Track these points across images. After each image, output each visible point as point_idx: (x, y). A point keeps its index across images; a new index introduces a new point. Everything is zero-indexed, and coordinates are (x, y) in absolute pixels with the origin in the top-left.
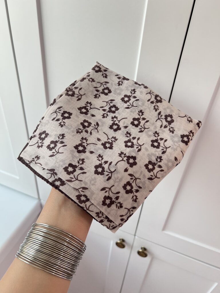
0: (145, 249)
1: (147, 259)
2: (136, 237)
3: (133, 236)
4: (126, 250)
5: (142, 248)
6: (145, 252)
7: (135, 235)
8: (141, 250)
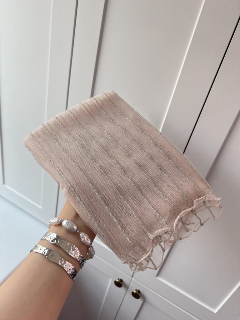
0: (139, 292)
1: (139, 301)
2: (133, 279)
3: (131, 277)
4: (122, 290)
5: (136, 290)
6: (139, 294)
7: (132, 277)
8: (135, 292)
